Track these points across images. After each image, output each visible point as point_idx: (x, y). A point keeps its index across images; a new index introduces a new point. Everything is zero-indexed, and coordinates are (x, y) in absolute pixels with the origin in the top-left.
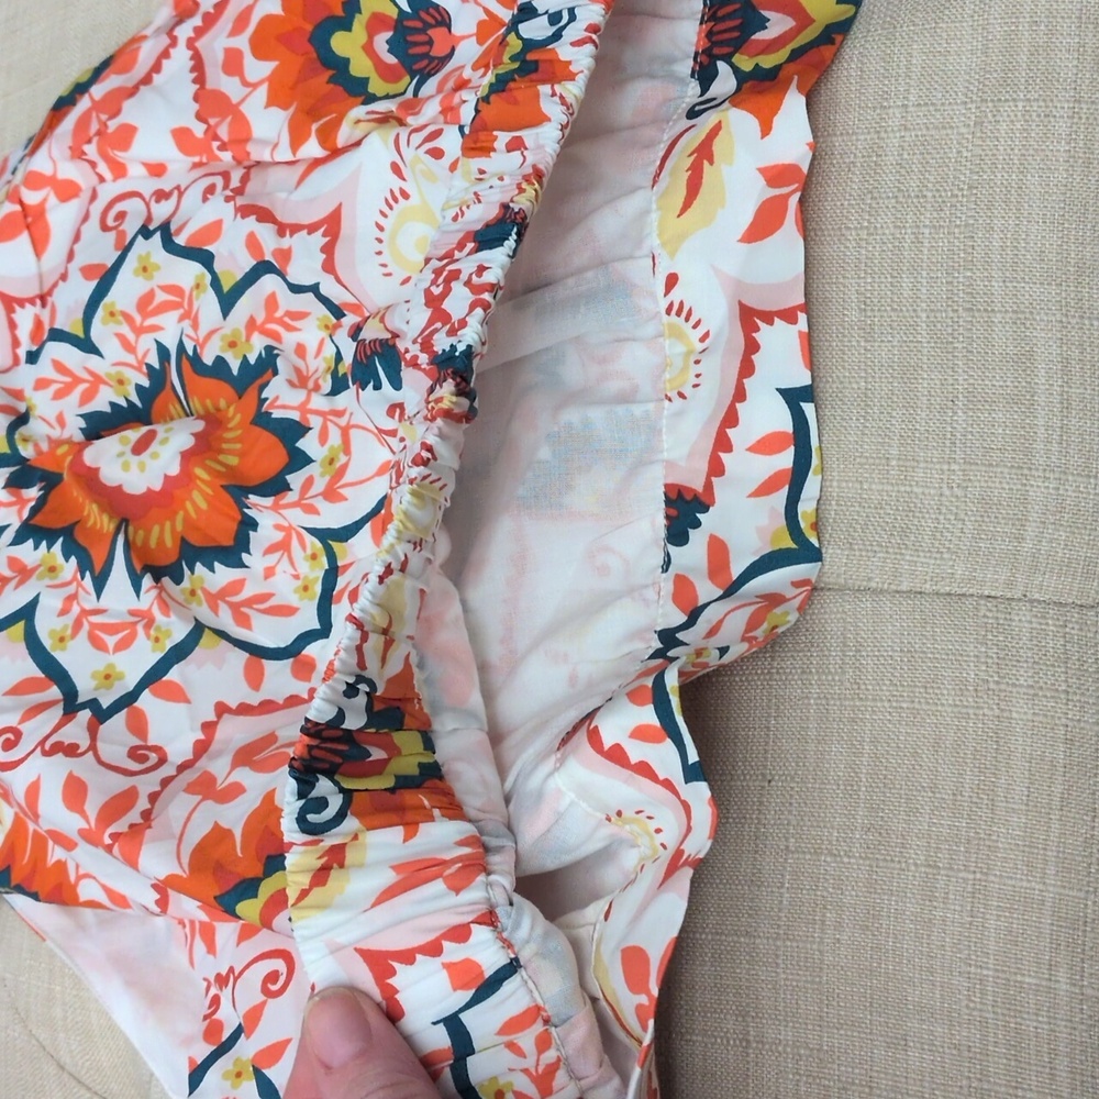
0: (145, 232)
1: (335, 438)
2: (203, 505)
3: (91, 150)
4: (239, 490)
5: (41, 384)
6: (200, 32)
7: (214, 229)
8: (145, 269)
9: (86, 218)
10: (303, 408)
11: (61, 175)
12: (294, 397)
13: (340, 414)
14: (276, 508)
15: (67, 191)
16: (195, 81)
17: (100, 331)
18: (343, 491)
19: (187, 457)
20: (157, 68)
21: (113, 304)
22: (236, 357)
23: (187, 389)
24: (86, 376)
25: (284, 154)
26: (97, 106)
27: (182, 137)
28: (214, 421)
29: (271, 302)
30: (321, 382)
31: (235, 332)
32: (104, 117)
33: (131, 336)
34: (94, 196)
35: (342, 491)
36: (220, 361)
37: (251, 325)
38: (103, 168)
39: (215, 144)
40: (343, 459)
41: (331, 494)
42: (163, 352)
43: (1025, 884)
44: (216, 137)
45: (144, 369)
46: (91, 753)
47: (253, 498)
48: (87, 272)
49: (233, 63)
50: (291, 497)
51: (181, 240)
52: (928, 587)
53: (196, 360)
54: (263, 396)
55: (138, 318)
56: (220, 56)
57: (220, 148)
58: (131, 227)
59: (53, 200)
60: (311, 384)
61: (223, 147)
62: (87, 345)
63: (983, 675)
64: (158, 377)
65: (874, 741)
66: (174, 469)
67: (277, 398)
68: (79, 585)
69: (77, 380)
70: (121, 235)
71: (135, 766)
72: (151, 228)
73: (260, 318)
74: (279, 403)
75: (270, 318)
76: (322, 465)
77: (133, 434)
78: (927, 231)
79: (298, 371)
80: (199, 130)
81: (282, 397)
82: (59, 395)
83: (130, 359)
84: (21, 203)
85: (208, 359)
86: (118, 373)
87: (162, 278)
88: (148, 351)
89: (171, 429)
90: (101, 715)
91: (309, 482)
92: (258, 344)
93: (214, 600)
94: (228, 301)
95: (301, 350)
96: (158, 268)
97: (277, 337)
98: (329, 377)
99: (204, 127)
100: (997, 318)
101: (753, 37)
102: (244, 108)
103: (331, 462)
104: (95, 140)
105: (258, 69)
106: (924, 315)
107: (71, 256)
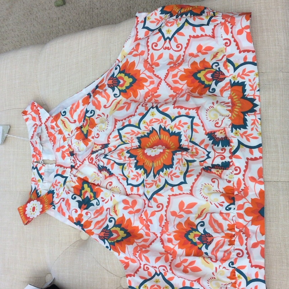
0: (152, 107)
8: (153, 115)
9: (139, 105)
21: (145, 120)
24: (137, 132)
33: (147, 126)
45: (149, 131)
48: (140, 114)
55: (149, 124)
58: (149, 106)
69: (135, 133)
70: (146, 108)
72: (154, 107)
75: (179, 125)
83: (147, 130)
85: (167, 129)
86: (144, 132)
87: (155, 117)
96: (155, 114)
107: (136, 112)
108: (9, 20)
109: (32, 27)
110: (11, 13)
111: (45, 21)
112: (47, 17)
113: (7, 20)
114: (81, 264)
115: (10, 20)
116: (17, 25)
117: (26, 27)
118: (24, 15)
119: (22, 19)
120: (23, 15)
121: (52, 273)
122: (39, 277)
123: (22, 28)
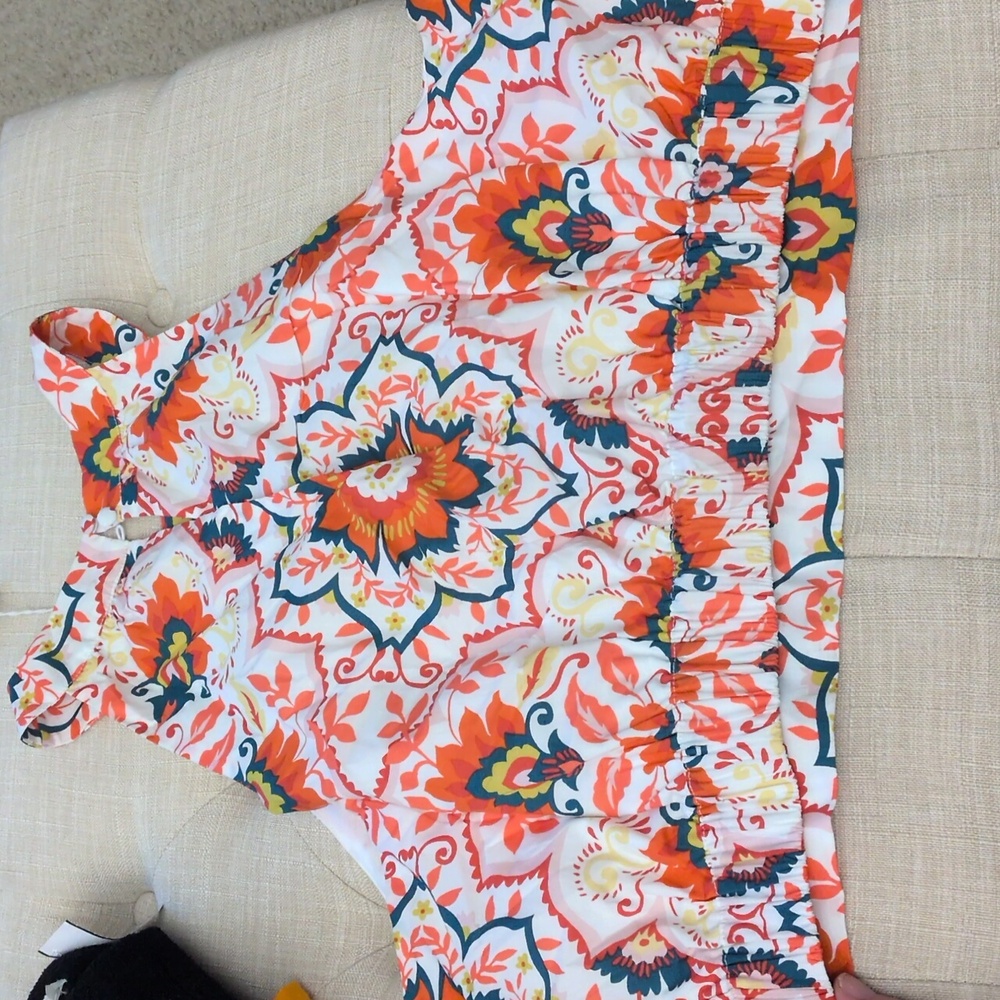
0: (383, 339)
1: (509, 473)
2: (424, 511)
3: (344, 287)
4: (447, 503)
5: (312, 437)
6: (416, 212)
7: (433, 342)
8: (387, 365)
9: (339, 329)
10: (489, 453)
11: (318, 302)
12: (485, 446)
13: (513, 457)
14: (471, 515)
15: (323, 312)
16: (415, 244)
17: (355, 404)
18: (516, 507)
19: (412, 481)
20: (387, 233)
21: (364, 386)
22: (446, 421)
23: (412, 439)
24: (342, 432)
25: (482, 290)
26: (346, 258)
27: (410, 280)
28: (428, 458)
29: (470, 387)
30: (499, 436)
31: (446, 405)
32: (353, 266)
33: (374, 407)
34: (343, 316)
35: (514, 507)
36: (435, 423)
37: (456, 401)
38: (348, 298)
39: (434, 285)
40: (514, 486)
41: (507, 508)
42: (395, 417)
43: (990, 714)
44: (434, 280)
45: (383, 427)
46: (400, 678)
47: (456, 509)
48: (345, 365)
49: (441, 233)
50: (482, 509)
51: (411, 346)
52: (923, 554)
53: (420, 423)
54: (463, 444)
55: (379, 396)
56: (432, 228)
57: (437, 287)
58: (373, 336)
59: (312, 316)
60: (493, 439)
61: (439, 286)
62: (345, 412)
63: (960, 602)
64: (392, 432)
65: (899, 642)
66: (404, 489)
67: (473, 446)
68: (361, 566)
69: (337, 435)
70: (366, 342)
71: (426, 680)
72: (388, 337)
73: (462, 397)
74: (473, 450)
75: (468, 397)
76: (499, 489)
77: (375, 467)
78: (910, 352)
79: (486, 430)
80: (422, 275)
81: (476, 446)
82: (324, 444)
83: (374, 421)
84: (291, 318)
85: (428, 422)
86: (365, 430)
87: (397, 370)
88: (385, 416)
89: (400, 464)
90: (399, 648)
91: (491, 500)
92: (459, 414)
93: (441, 571)
94: (442, 387)
95: (487, 417)
96: (395, 364)
97: (472, 409)
98: (505, 434)
99: (426, 273)
100: (954, 401)
101: (793, 239)
102: (452, 262)
103: (506, 487)
104: (348, 280)
105: (462, 239)
106: (911, 400)
107: (330, 355)
108: (99, 33)
109: (175, 56)
110: (106, 10)
111: (218, 35)
112: (227, 22)
113: (91, 33)
114: (255, 858)
115: (104, 33)
116: (124, 52)
117: (154, 57)
118: (148, 16)
119: (142, 31)
120: (144, 17)
121: (155, 890)
122: (113, 904)
123: (141, 60)
